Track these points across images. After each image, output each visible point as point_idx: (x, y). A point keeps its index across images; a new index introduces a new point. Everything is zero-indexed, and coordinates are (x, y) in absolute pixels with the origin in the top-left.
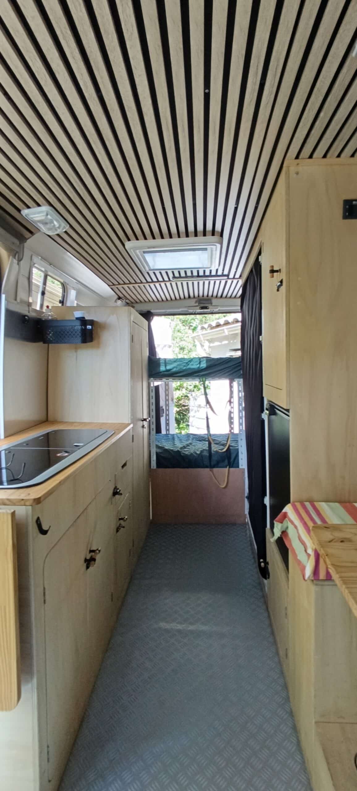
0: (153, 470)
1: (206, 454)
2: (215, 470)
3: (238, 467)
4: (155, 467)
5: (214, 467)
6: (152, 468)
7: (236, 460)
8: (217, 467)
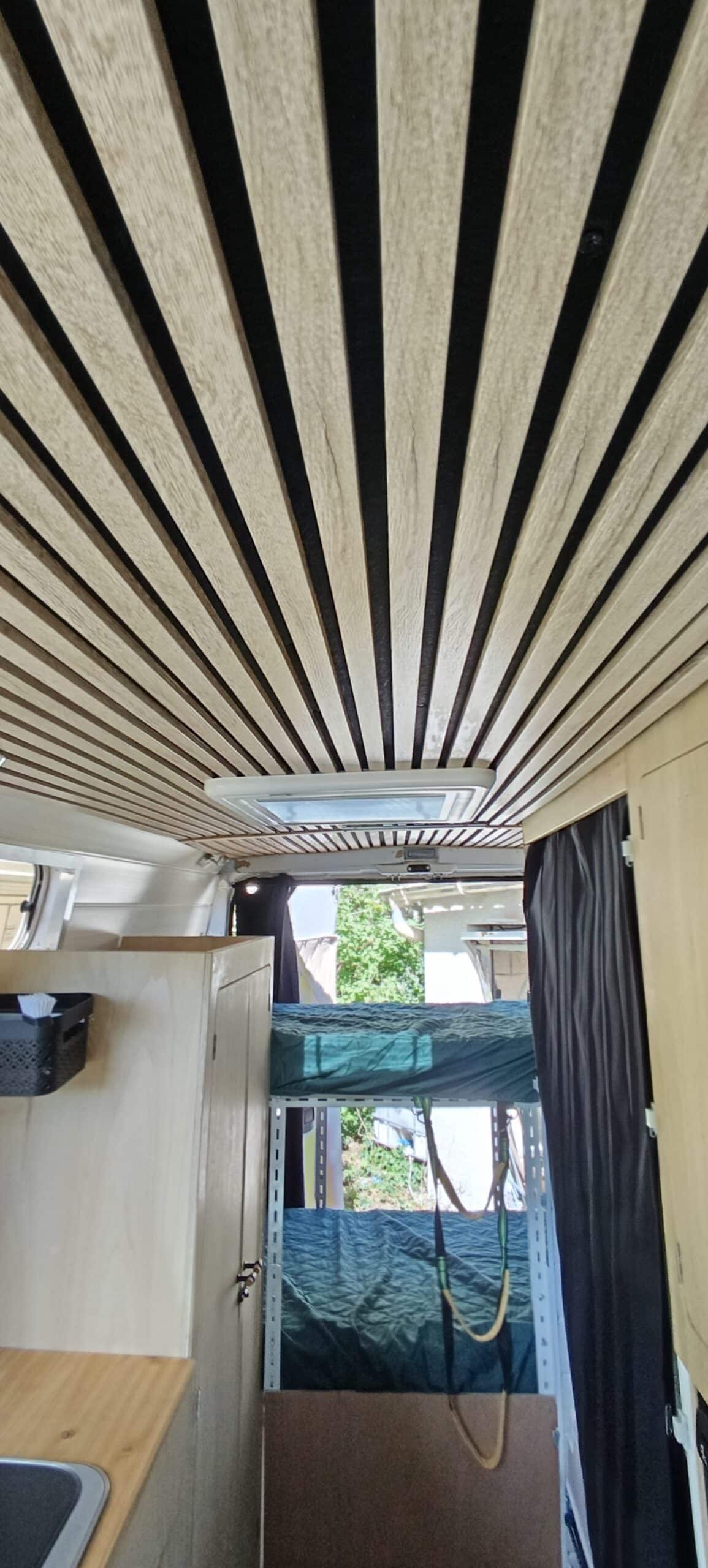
0: (271, 1394)
1: (436, 1344)
2: (465, 1399)
3: (535, 1390)
4: (277, 1387)
5: (462, 1389)
6: (267, 1386)
7: (528, 1365)
8: (472, 1391)
